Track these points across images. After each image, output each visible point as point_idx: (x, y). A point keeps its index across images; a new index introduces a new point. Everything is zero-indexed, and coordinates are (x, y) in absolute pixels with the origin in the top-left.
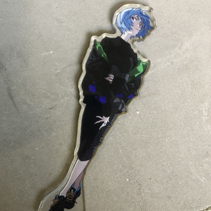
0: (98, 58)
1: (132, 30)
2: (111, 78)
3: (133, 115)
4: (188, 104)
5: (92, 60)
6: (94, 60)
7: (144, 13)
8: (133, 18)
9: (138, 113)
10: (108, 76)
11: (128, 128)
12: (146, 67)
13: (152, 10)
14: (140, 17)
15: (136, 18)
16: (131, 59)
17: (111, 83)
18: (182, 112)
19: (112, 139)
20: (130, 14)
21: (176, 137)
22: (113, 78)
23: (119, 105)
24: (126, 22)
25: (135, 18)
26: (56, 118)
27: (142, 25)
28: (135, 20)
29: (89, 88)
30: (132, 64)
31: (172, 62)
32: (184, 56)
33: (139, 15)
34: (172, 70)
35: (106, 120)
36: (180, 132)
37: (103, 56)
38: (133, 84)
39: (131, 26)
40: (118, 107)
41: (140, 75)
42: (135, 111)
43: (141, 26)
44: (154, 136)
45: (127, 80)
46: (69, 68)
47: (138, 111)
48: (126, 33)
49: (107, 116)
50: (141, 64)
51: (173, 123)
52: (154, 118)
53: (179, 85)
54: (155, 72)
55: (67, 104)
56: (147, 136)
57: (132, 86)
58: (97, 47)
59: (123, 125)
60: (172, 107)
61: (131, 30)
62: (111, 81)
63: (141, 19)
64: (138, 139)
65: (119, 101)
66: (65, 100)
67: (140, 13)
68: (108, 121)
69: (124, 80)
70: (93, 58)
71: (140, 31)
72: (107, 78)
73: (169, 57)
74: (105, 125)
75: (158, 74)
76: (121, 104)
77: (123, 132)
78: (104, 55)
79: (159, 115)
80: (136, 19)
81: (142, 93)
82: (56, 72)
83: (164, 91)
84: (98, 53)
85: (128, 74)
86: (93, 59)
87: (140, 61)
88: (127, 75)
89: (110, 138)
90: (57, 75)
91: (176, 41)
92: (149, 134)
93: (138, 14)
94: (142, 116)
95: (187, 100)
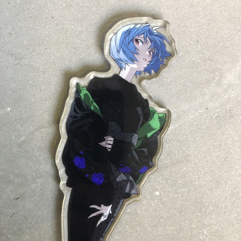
0: (84, 113)
1: (137, 61)
2: (109, 142)
3: (149, 197)
4: (236, 173)
5: (75, 117)
6: (78, 116)
7: (155, 31)
8: (137, 41)
9: (157, 193)
10: (104, 140)
11: (142, 219)
12: (165, 121)
13: (168, 25)
14: (149, 38)
15: (143, 40)
16: (139, 109)
17: (109, 150)
18: (228, 186)
19: (119, 238)
20: (132, 35)
21: (219, 226)
22: (112, 143)
23: (126, 185)
24: (126, 49)
25: (140, 40)
26: (26, 213)
27: (153, 51)
28: (140, 44)
29: (74, 162)
30: (142, 118)
31: (207, 109)
32: (226, 97)
33: (147, 36)
34: (208, 120)
35: (107, 210)
36: (226, 217)
37: (92, 108)
38: (145, 150)
39: (135, 55)
40: (123, 188)
41: (155, 133)
42: (151, 191)
43: (151, 53)
44: (185, 227)
45: (135, 144)
46: (39, 132)
47: (157, 190)
48: (128, 68)
49: (107, 205)
50: (156, 116)
51: (213, 204)
52: (184, 199)
53: (221, 145)
54: (180, 126)
55: (41, 190)
56: (174, 228)
57: (143, 151)
58: (82, 95)
59: (134, 215)
60: (211, 180)
61: (135, 62)
62: (110, 146)
63: (151, 41)
64: (160, 234)
65: (125, 178)
66: (37, 184)
67: (148, 32)
68: (111, 212)
69: (130, 144)
70: (77, 113)
71: (151, 62)
72: (103, 144)
73: (201, 100)
74: (106, 218)
75: (185, 129)
76: (129, 183)
77: (136, 225)
78: (94, 106)
79: (192, 195)
80: (143, 43)
81: (162, 162)
82: (19, 141)
83: (196, 156)
84: (84, 105)
85: (136, 134)
86: (76, 115)
87: (155, 112)
88: (134, 135)
89: (116, 237)
90: (20, 145)
91: (212, 73)
92: (177, 225)
93: (145, 34)
94: (164, 199)
95: (234, 166)
